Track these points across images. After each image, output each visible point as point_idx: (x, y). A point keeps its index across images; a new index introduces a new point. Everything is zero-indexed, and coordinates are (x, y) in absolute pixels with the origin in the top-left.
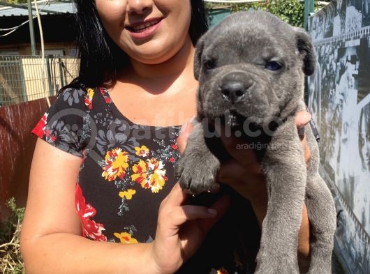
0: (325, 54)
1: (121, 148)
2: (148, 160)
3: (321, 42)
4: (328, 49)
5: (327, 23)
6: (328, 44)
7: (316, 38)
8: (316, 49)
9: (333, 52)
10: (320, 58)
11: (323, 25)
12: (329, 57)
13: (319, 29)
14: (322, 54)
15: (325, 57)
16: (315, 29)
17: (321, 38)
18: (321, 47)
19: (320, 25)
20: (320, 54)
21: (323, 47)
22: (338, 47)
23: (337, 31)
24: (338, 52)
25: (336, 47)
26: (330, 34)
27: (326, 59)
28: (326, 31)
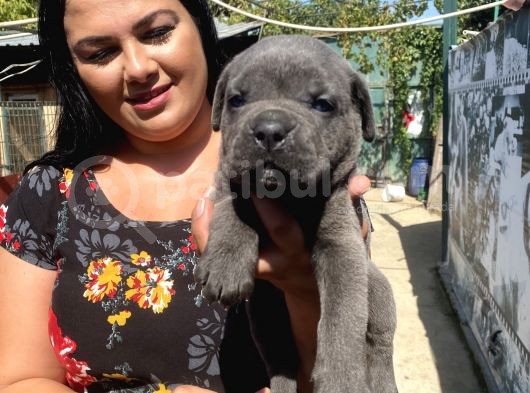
0: (474, 104)
1: (111, 256)
2: (149, 269)
3: (468, 86)
4: (478, 98)
5: (476, 61)
6: (477, 90)
7: (460, 81)
8: (460, 96)
9: (485, 102)
10: (466, 110)
11: (471, 63)
12: (479, 108)
13: (464, 68)
14: (469, 104)
15: (474, 109)
16: (458, 68)
17: (467, 81)
18: (467, 94)
19: (467, 62)
20: (465, 103)
21: (471, 94)
22: (493, 95)
23: (491, 72)
24: (493, 102)
25: (490, 95)
26: (480, 75)
27: (474, 112)
28: (474, 71)
